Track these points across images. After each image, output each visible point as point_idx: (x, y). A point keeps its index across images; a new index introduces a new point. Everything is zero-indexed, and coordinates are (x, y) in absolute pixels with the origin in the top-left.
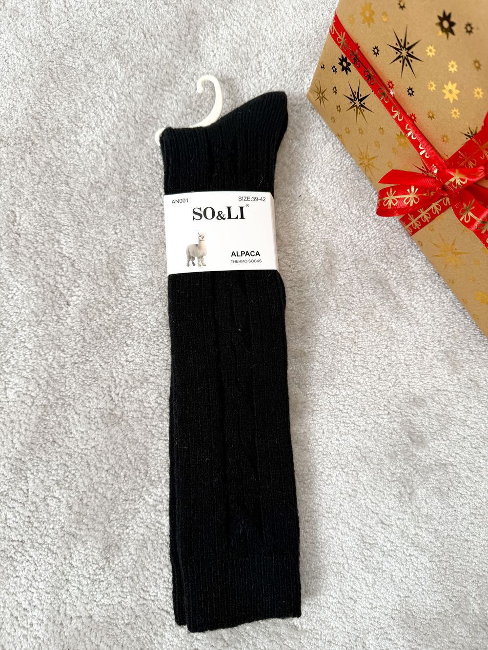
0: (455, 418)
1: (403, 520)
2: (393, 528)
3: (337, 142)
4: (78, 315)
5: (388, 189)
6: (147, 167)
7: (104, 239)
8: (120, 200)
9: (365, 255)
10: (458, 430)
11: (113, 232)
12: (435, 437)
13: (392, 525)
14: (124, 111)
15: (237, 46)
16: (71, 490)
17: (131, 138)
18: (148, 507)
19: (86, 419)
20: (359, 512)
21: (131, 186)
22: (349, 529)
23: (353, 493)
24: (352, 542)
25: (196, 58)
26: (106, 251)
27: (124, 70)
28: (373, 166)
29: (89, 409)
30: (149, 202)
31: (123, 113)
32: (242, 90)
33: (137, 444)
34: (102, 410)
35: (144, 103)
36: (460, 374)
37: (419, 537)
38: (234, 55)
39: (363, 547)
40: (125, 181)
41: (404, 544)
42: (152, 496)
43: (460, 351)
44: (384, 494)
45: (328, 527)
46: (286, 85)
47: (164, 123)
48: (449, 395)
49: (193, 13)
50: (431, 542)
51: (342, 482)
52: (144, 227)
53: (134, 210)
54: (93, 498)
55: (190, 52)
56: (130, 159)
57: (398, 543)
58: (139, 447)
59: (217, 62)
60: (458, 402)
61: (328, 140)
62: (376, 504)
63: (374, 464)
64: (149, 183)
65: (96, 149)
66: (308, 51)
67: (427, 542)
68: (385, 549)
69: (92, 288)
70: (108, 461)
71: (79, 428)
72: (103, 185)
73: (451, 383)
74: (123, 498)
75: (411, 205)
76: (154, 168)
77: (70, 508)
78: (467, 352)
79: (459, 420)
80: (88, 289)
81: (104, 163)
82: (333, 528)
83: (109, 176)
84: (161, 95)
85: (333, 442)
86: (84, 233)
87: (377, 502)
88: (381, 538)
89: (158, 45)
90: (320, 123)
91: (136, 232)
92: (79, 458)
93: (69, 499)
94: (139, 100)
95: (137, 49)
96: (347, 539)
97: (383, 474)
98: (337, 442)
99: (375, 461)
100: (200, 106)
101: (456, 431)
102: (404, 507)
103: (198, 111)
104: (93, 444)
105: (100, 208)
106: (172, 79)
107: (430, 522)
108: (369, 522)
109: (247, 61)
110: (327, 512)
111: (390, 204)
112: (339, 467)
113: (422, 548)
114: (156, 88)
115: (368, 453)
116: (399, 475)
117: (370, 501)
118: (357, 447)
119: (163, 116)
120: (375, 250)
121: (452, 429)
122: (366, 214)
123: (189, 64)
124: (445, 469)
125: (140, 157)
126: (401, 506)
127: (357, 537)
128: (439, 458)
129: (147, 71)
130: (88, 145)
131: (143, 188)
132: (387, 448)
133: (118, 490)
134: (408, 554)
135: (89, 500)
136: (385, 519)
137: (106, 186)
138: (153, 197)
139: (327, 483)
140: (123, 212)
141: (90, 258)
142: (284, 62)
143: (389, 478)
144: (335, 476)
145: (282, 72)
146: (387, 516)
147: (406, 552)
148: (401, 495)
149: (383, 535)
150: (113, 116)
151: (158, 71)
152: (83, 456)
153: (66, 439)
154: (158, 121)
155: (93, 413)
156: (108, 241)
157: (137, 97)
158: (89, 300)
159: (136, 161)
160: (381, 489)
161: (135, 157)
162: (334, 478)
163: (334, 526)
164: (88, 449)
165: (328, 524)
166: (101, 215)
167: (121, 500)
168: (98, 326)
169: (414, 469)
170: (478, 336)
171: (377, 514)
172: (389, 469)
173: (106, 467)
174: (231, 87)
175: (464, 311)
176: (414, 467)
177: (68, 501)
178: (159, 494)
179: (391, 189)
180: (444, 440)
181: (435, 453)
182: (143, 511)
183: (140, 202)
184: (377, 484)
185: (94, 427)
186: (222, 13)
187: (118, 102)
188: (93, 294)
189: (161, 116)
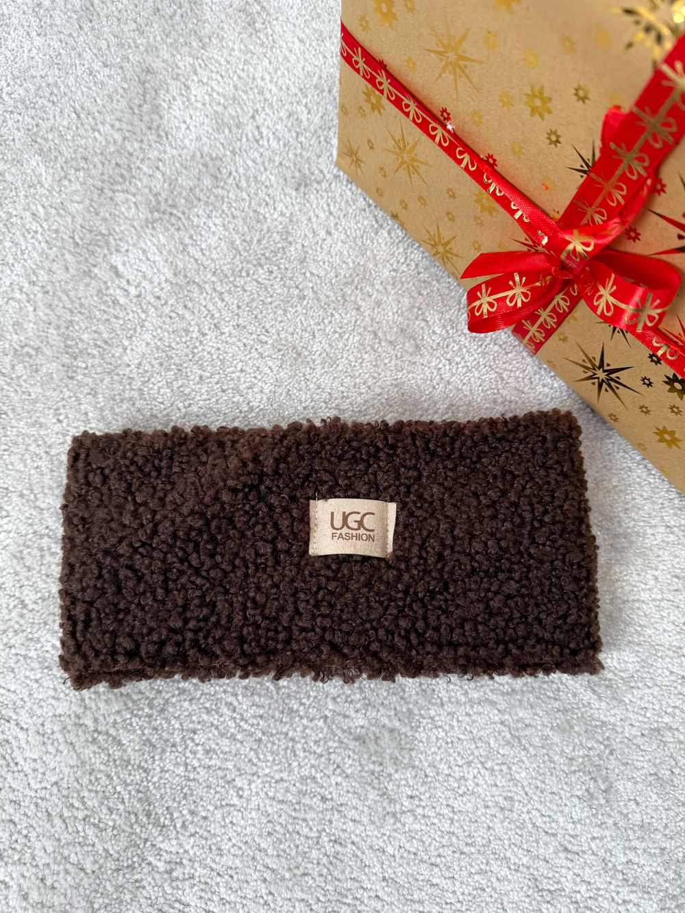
0: (661, 645)
1: (602, 839)
2: (586, 857)
3: (396, 226)
4: (9, 564)
5: (478, 288)
6: (99, 310)
7: (42, 433)
8: (61, 368)
9: (466, 396)
10: (670, 665)
11: (55, 421)
12: (632, 684)
13: (584, 852)
14: (57, 231)
15: (220, 109)
16: (25, 864)
17: (71, 270)
18: (157, 876)
19: (37, 737)
20: (521, 836)
21: (77, 344)
22: (510, 869)
23: (506, 804)
24: (518, 892)
25: (159, 136)
26: (46, 452)
27: (51, 171)
28: (451, 253)
29: (42, 719)
30: (107, 364)
31: (54, 235)
32: (236, 171)
33: (130, 767)
34: (62, 719)
35: (86, 214)
36: (656, 570)
37: (636, 867)
38: (217, 122)
39: (539, 898)
40: (68, 338)
41: (610, 883)
42: (161, 855)
43: (649, 531)
44: (561, 798)
45: (473, 871)
46: (304, 153)
47: (120, 239)
48: (644, 607)
49: (148, 71)
50: (657, 873)
51: (485, 787)
52: (102, 404)
53: (86, 379)
54: (62, 875)
55: (150, 128)
56: (72, 302)
57: (599, 882)
58: (133, 772)
59: (193, 136)
60: (662, 617)
61: (381, 226)
62: (549, 816)
63: (535, 747)
64: (105, 335)
65: (17, 295)
66: (331, 98)
67: (651, 874)
68: (579, 896)
69: (27, 515)
70: (84, 803)
71: (28, 754)
72: (33, 348)
73: (643, 586)
74: (113, 867)
75: (519, 305)
76: (111, 310)
77: (25, 897)
78: (662, 530)
79: (669, 649)
80: (23, 518)
81: (31, 317)
82: (481, 872)
83: (41, 333)
84: (111, 199)
85: (460, 719)
86: (9, 429)
87: (552, 814)
88: (569, 877)
89: (100, 126)
90: (364, 203)
91: (90, 415)
92: (32, 807)
93: (22, 881)
94: (77, 211)
95: (69, 137)
96: (509, 888)
97: (554, 762)
98: (467, 719)
99: (536, 741)
100: (173, 206)
101: (667, 668)
102: (600, 817)
103: (171, 214)
104: (53, 779)
105: (31, 385)
106: (125, 173)
107: (649, 837)
108: (542, 851)
109: (238, 127)
110: (467, 844)
111: (485, 311)
112: (476, 761)
113: (644, 887)
114: (102, 190)
115: (522, 729)
116: (580, 760)
117: (538, 815)
118: (502, 723)
119: (117, 230)
120: (481, 385)
121: (659, 665)
122: (457, 331)
123: (150, 146)
124: (659, 738)
125: (86, 298)
126: (593, 815)
127: (526, 881)
128: (646, 720)
129: (85, 166)
130: (6, 291)
131: (96, 345)
132: (552, 717)
133: (104, 855)
134: (620, 902)
135: (55, 878)
136: (570, 842)
137: (37, 350)
138: (113, 356)
139: (461, 792)
140: (67, 386)
141: (21, 467)
142: (297, 119)
143: (565, 768)
144: (471, 777)
145: (294, 135)
146: (572, 836)
147: (616, 898)
148: (591, 795)
149: (571, 873)
150: (40, 242)
151: (103, 164)
152: (39, 801)
153: (9, 776)
154: (111, 238)
155: (48, 726)
156: (47, 435)
157: (73, 208)
158: (26, 535)
159: (81, 305)
160: (555, 790)
161: (80, 299)
162: (470, 782)
163: (483, 867)
164: (46, 788)
165: (471, 866)
166: (33, 396)
167: (109, 872)
168: (44, 577)
169: (606, 747)
170: (676, 501)
171: (554, 835)
172: (563, 751)
173: (80, 815)
174: (219, 169)
175: (644, 462)
176: (606, 742)
177: (19, 885)
178: (173, 850)
179: (483, 286)
180: (649, 687)
181: (637, 713)
182: (150, 884)
183: (93, 366)
184: (547, 781)
185: (51, 749)
186: (193, 66)
187: (46, 220)
188: (31, 525)
189: (114, 230)
